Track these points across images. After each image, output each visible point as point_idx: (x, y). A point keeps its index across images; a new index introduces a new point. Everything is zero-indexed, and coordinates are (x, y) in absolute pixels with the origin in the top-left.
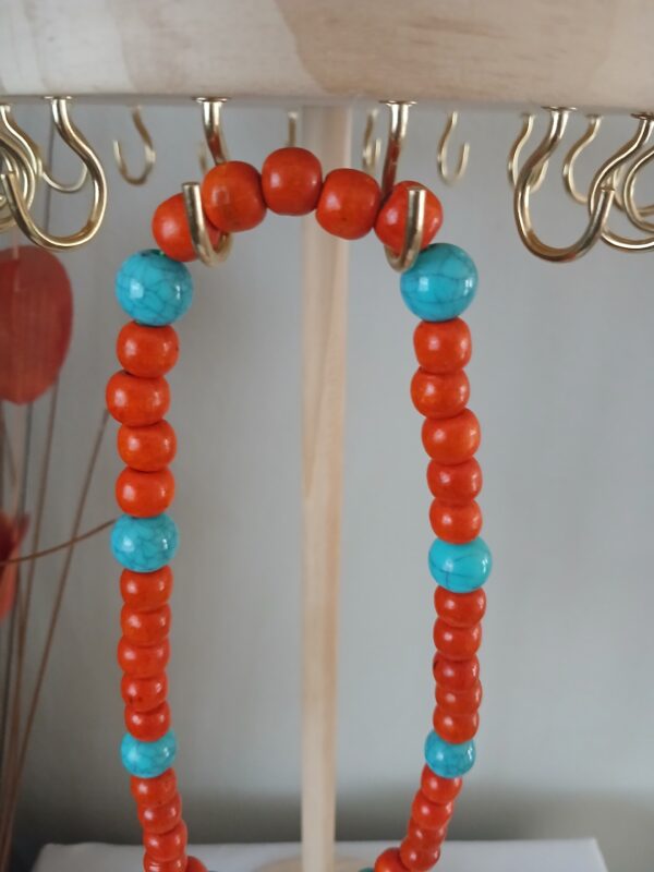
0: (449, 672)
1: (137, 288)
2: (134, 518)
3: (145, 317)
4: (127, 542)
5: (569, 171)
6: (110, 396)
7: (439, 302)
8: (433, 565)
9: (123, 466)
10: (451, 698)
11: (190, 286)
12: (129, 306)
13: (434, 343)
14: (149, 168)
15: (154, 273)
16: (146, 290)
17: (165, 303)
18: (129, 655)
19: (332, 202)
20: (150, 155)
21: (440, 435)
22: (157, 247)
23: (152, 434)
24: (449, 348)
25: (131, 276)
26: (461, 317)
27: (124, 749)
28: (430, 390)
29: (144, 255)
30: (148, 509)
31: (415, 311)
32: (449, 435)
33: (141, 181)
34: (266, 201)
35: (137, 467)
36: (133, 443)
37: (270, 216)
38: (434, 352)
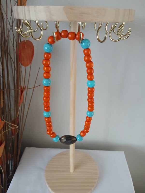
0: (90, 100)
1: (46, 48)
2: (46, 79)
3: (47, 52)
4: (45, 82)
5: (106, 28)
6: (43, 62)
7: (86, 46)
8: (87, 84)
9: (44, 72)
10: (90, 104)
11: (53, 47)
12: (45, 50)
13: (86, 52)
14: (47, 27)
15: (48, 46)
16: (48, 48)
17: (50, 50)
18: (45, 99)
19: (70, 36)
20: (47, 25)
21: (88, 65)
22: (48, 43)
23: (48, 67)
24: (88, 52)
25: (46, 47)
26: (89, 48)
27: (44, 113)
28: (86, 58)
29: (47, 44)
30: (47, 78)
31: (83, 48)
32: (89, 65)
33: (46, 30)
34: (61, 36)
35: (46, 72)
36: (45, 68)
37: (62, 38)
38: (86, 53)
